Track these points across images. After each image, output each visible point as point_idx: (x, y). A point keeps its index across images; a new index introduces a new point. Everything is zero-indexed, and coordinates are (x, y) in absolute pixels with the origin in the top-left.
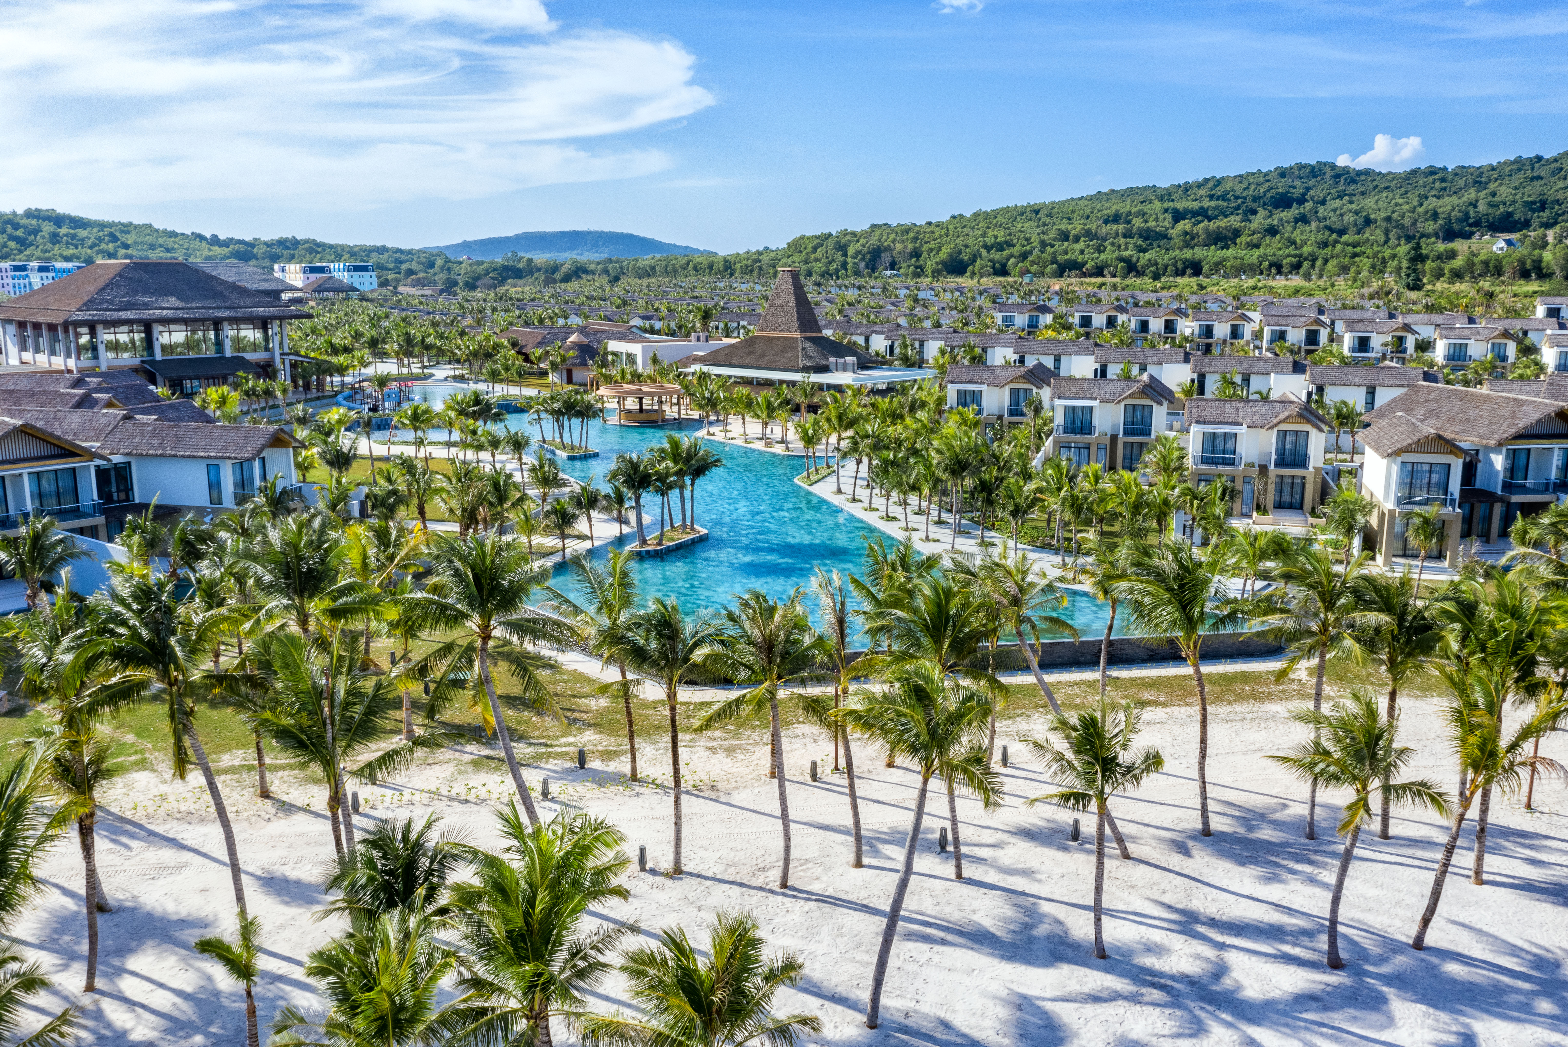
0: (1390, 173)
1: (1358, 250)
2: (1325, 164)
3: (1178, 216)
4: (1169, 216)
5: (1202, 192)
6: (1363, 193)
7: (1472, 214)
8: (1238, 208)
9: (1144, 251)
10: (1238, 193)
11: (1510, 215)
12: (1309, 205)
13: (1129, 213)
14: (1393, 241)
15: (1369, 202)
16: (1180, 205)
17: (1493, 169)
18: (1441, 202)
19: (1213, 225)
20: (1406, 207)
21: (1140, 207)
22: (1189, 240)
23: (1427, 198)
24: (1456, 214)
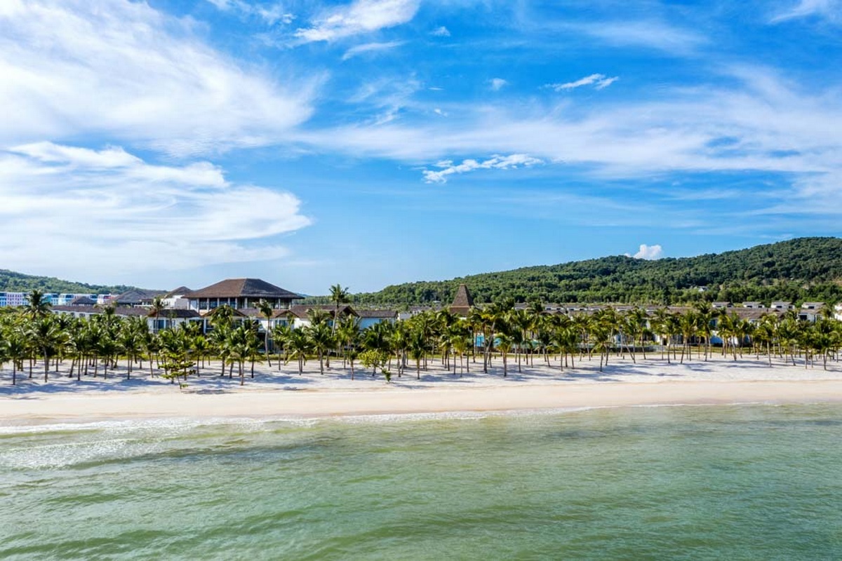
0: (651, 261)
1: (642, 291)
2: (623, 256)
3: (561, 278)
4: (557, 279)
5: (569, 268)
6: (640, 269)
7: (688, 278)
8: (587, 275)
9: (551, 292)
10: (586, 268)
11: (705, 278)
12: (618, 274)
13: (539, 277)
14: (656, 289)
15: (644, 273)
16: (561, 273)
17: (696, 259)
18: (675, 273)
19: (578, 282)
20: (660, 275)
21: (543, 274)
22: (568, 288)
23: (668, 271)
24: (681, 278)
